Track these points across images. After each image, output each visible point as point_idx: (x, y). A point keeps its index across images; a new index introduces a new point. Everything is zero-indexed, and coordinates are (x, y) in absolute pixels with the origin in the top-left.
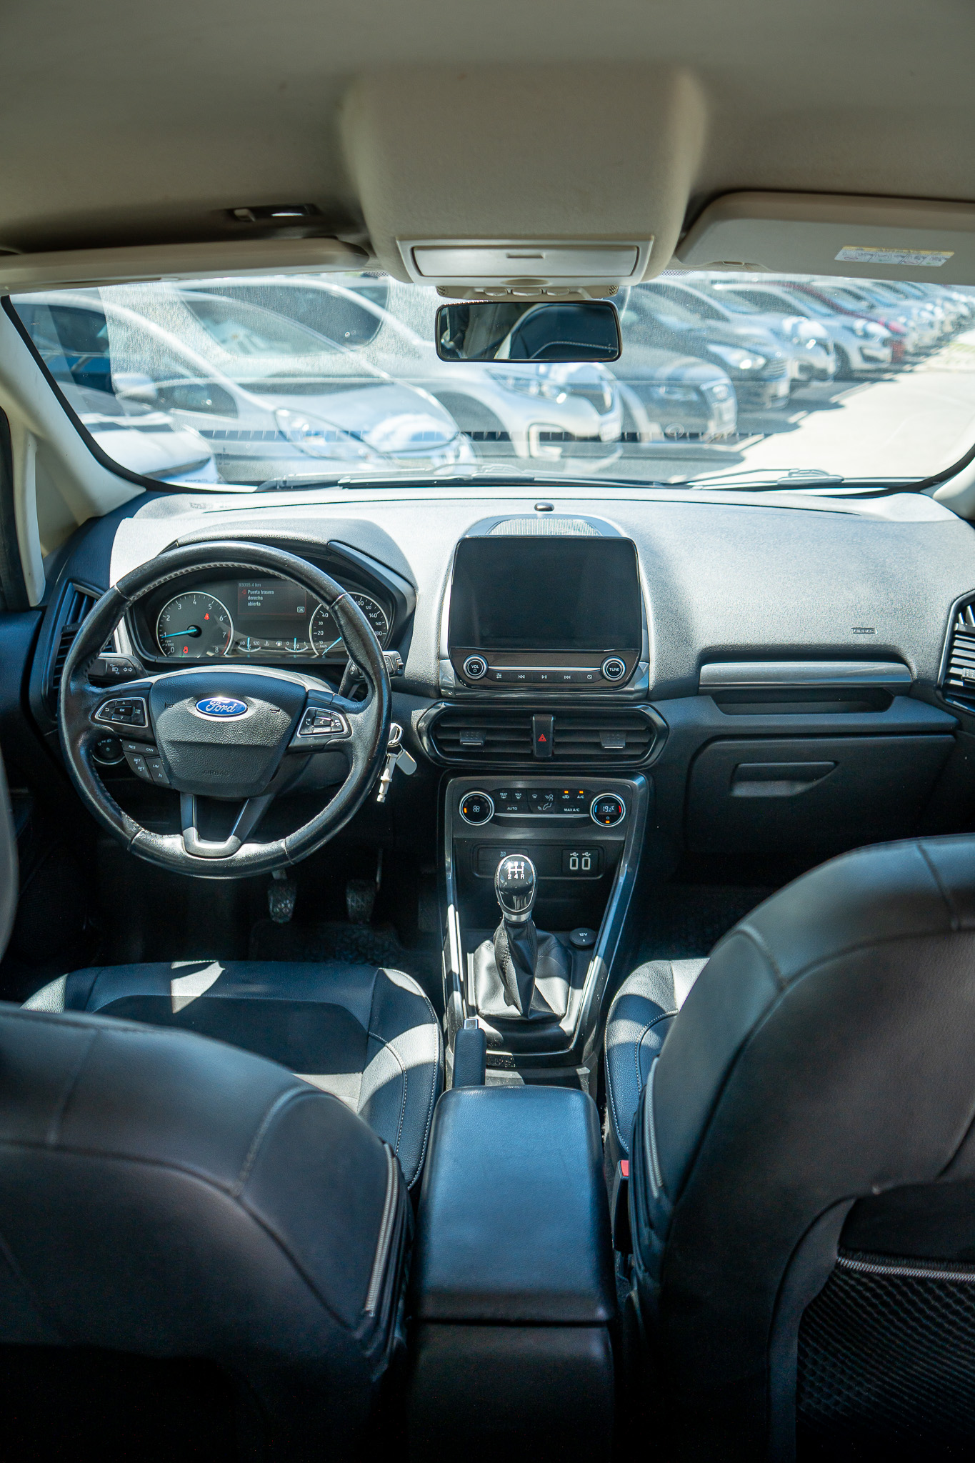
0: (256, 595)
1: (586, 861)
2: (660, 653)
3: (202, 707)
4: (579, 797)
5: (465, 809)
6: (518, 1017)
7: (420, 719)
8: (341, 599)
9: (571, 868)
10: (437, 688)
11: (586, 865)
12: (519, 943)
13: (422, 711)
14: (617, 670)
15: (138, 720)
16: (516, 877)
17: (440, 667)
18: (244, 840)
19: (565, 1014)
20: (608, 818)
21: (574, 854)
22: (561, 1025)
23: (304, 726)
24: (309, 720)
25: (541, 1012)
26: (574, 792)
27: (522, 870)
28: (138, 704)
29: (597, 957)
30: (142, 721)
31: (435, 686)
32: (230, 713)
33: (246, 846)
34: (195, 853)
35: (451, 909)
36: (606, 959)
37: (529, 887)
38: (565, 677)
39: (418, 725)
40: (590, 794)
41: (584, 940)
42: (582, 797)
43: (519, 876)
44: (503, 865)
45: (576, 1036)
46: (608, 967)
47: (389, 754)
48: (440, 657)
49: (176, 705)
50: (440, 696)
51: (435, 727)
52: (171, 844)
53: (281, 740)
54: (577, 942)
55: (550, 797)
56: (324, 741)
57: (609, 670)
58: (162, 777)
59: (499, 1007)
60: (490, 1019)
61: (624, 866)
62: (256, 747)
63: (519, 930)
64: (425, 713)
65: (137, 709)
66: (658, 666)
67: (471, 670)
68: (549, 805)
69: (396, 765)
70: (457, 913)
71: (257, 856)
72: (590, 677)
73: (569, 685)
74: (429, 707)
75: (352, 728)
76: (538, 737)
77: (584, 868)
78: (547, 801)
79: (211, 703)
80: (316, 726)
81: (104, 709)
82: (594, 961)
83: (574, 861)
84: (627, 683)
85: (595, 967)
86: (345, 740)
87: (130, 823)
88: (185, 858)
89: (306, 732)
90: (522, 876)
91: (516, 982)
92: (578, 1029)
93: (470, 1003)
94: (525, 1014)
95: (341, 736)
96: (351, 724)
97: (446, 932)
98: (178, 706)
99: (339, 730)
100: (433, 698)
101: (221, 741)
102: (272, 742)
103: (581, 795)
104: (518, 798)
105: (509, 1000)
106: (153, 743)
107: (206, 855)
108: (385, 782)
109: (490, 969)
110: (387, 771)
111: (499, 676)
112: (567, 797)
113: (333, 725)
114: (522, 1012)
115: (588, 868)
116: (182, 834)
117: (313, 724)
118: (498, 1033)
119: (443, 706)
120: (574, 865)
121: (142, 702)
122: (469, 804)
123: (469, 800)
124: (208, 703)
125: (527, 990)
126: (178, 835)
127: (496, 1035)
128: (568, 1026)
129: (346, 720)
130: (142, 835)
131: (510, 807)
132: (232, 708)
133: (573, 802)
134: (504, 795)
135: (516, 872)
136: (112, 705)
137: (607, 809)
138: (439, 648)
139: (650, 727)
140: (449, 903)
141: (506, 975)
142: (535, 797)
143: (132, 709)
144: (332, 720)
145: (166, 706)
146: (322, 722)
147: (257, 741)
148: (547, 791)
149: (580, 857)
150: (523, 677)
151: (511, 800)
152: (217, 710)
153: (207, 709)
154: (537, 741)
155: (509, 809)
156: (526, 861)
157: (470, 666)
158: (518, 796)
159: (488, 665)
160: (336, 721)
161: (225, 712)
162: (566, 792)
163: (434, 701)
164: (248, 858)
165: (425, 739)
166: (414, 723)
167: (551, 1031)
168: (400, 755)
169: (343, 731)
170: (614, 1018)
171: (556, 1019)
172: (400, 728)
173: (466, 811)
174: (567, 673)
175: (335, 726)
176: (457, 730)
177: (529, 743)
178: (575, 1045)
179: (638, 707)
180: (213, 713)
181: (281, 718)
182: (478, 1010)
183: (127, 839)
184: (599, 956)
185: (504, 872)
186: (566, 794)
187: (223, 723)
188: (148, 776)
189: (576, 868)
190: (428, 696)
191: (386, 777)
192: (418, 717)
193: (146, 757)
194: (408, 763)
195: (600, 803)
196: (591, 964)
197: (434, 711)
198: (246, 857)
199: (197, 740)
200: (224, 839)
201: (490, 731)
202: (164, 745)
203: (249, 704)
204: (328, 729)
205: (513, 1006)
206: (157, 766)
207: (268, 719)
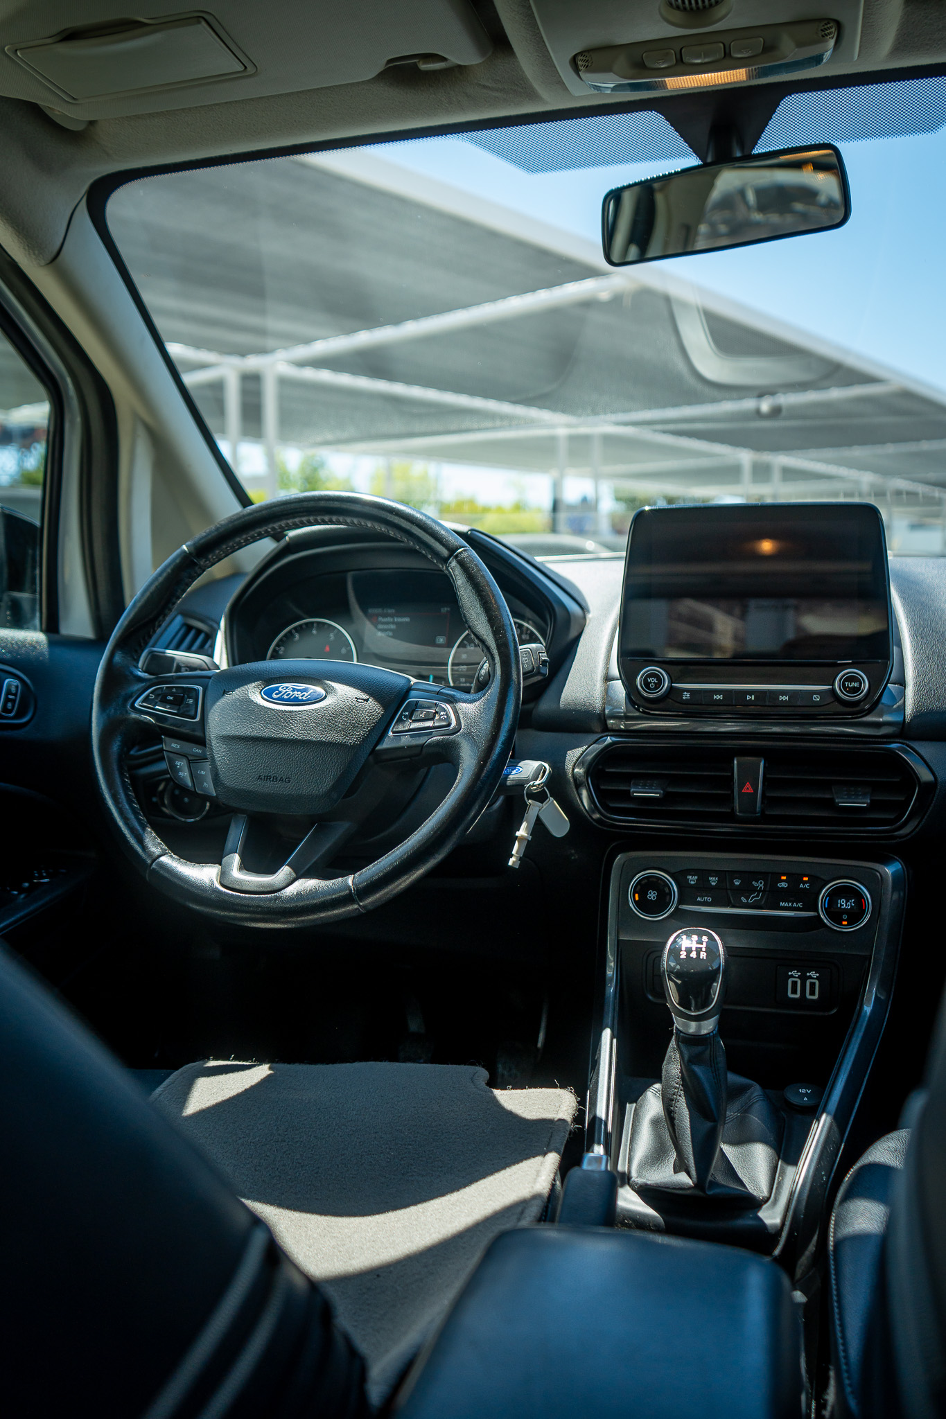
0: (387, 623)
1: (812, 985)
2: (919, 673)
3: (269, 694)
4: (801, 886)
5: (637, 895)
6: (690, 1188)
7: (577, 760)
8: (460, 553)
9: (790, 995)
10: (602, 718)
11: (812, 993)
12: (697, 1069)
13: (580, 750)
14: (857, 685)
15: (188, 711)
16: (693, 955)
17: (607, 691)
18: (300, 874)
19: (768, 1199)
20: (845, 917)
21: (795, 973)
22: (761, 1214)
23: (400, 721)
24: (407, 713)
25: (728, 1187)
26: (795, 878)
27: (704, 946)
28: (192, 693)
29: (824, 1116)
30: (192, 713)
31: (599, 715)
32: (302, 700)
33: (301, 881)
34: (230, 886)
35: (607, 1033)
36: (840, 1119)
37: (712, 975)
38: (781, 698)
39: (573, 770)
40: (818, 883)
41: (806, 1099)
42: (806, 885)
43: (698, 954)
44: (675, 941)
45: (784, 1234)
46: (842, 1133)
47: (530, 801)
48: (608, 679)
49: (237, 691)
50: (606, 730)
51: (597, 769)
52: (204, 875)
53: (365, 739)
54: (794, 1100)
55: (759, 885)
56: (421, 741)
57: (844, 685)
58: (209, 787)
59: (665, 1174)
60: (647, 1193)
61: (870, 991)
62: (330, 744)
63: (699, 1049)
64: (584, 752)
65: (189, 698)
66: (918, 691)
67: (647, 684)
68: (757, 896)
69: (538, 816)
70: (615, 1041)
71: (312, 893)
72: (816, 698)
73: (785, 711)
74: (589, 744)
75: (462, 721)
76: (741, 786)
77: (809, 997)
78: (755, 890)
79: (280, 689)
80: (414, 721)
81: (148, 696)
82: (818, 1120)
83: (794, 983)
84: (869, 712)
85: (820, 1129)
86: (451, 737)
87: (154, 844)
88: (216, 891)
89: (400, 728)
90: (703, 955)
91: (689, 1132)
92: (788, 1223)
93: (620, 1168)
94: (699, 1185)
95: (447, 732)
96: (461, 716)
97: (596, 1064)
98: (238, 693)
99: (444, 723)
100: (596, 733)
101: (285, 734)
102: (353, 739)
103: (805, 883)
104: (713, 884)
105: (680, 1166)
106: (202, 741)
107: (244, 888)
108: (522, 839)
109: (655, 1123)
110: (524, 825)
111: (686, 696)
112: (784, 885)
113: (437, 717)
114: (695, 1180)
115: (816, 997)
116: (220, 864)
117: (411, 718)
118: (658, 1215)
119: (609, 740)
120: (794, 991)
121: (197, 691)
122: (643, 887)
123: (643, 882)
124: (277, 688)
125: (706, 1149)
126: (217, 865)
127: (653, 1217)
128: (771, 1216)
129: (456, 712)
130: (169, 861)
131: (702, 896)
132: (306, 694)
133: (793, 894)
134: (692, 879)
135: (694, 949)
136: (160, 692)
137: (843, 904)
138: (607, 669)
139: (909, 776)
140: (604, 1024)
141: (676, 1122)
142: (737, 883)
143: (183, 696)
144: (436, 713)
145: (225, 692)
146: (423, 715)
147: (331, 737)
148: (756, 875)
149: (804, 979)
150: (721, 697)
151: (703, 888)
152: (286, 697)
153: (274, 696)
154: (740, 791)
155: (699, 899)
156: (711, 938)
157: (646, 680)
158: (713, 881)
159: (671, 681)
160: (442, 713)
161: (296, 699)
162: (784, 878)
163: (596, 736)
164: (299, 896)
165: (584, 793)
166: (569, 765)
167: (745, 1222)
168: (545, 805)
169: (449, 725)
170: (849, 1196)
171: (754, 1204)
172: (546, 765)
173: (637, 899)
174: (783, 693)
175: (440, 720)
176: (628, 778)
177: (729, 799)
178: (783, 1251)
179: (893, 746)
180: (281, 701)
181: (372, 708)
182: (629, 1178)
183: (144, 861)
184: (828, 1114)
185: (675, 951)
186: (783, 881)
187: (291, 712)
188: (190, 784)
189: (797, 996)
190: (589, 731)
191: (522, 832)
192: (575, 758)
193: (193, 762)
194: (559, 824)
195: (835, 894)
196: (815, 1125)
197: (598, 747)
198: (297, 894)
199: (255, 733)
200: (272, 871)
201: (674, 780)
202: (214, 742)
203: (328, 690)
204: (430, 724)
205: (684, 1173)
206: (203, 773)
207: (351, 709)
